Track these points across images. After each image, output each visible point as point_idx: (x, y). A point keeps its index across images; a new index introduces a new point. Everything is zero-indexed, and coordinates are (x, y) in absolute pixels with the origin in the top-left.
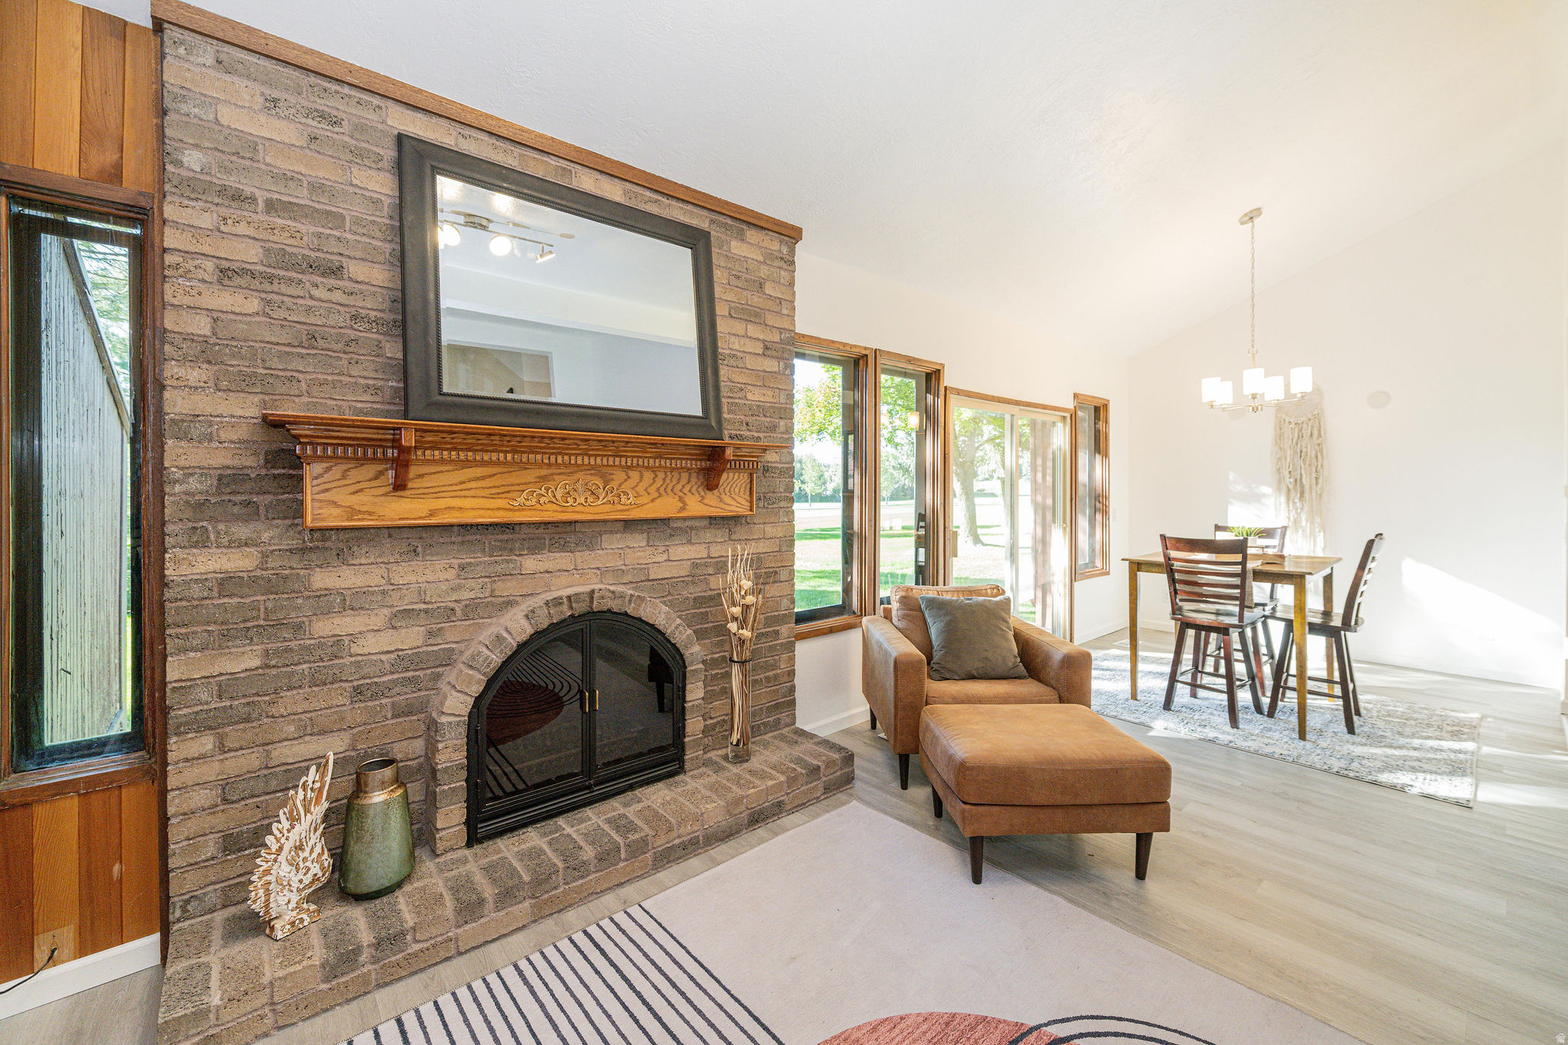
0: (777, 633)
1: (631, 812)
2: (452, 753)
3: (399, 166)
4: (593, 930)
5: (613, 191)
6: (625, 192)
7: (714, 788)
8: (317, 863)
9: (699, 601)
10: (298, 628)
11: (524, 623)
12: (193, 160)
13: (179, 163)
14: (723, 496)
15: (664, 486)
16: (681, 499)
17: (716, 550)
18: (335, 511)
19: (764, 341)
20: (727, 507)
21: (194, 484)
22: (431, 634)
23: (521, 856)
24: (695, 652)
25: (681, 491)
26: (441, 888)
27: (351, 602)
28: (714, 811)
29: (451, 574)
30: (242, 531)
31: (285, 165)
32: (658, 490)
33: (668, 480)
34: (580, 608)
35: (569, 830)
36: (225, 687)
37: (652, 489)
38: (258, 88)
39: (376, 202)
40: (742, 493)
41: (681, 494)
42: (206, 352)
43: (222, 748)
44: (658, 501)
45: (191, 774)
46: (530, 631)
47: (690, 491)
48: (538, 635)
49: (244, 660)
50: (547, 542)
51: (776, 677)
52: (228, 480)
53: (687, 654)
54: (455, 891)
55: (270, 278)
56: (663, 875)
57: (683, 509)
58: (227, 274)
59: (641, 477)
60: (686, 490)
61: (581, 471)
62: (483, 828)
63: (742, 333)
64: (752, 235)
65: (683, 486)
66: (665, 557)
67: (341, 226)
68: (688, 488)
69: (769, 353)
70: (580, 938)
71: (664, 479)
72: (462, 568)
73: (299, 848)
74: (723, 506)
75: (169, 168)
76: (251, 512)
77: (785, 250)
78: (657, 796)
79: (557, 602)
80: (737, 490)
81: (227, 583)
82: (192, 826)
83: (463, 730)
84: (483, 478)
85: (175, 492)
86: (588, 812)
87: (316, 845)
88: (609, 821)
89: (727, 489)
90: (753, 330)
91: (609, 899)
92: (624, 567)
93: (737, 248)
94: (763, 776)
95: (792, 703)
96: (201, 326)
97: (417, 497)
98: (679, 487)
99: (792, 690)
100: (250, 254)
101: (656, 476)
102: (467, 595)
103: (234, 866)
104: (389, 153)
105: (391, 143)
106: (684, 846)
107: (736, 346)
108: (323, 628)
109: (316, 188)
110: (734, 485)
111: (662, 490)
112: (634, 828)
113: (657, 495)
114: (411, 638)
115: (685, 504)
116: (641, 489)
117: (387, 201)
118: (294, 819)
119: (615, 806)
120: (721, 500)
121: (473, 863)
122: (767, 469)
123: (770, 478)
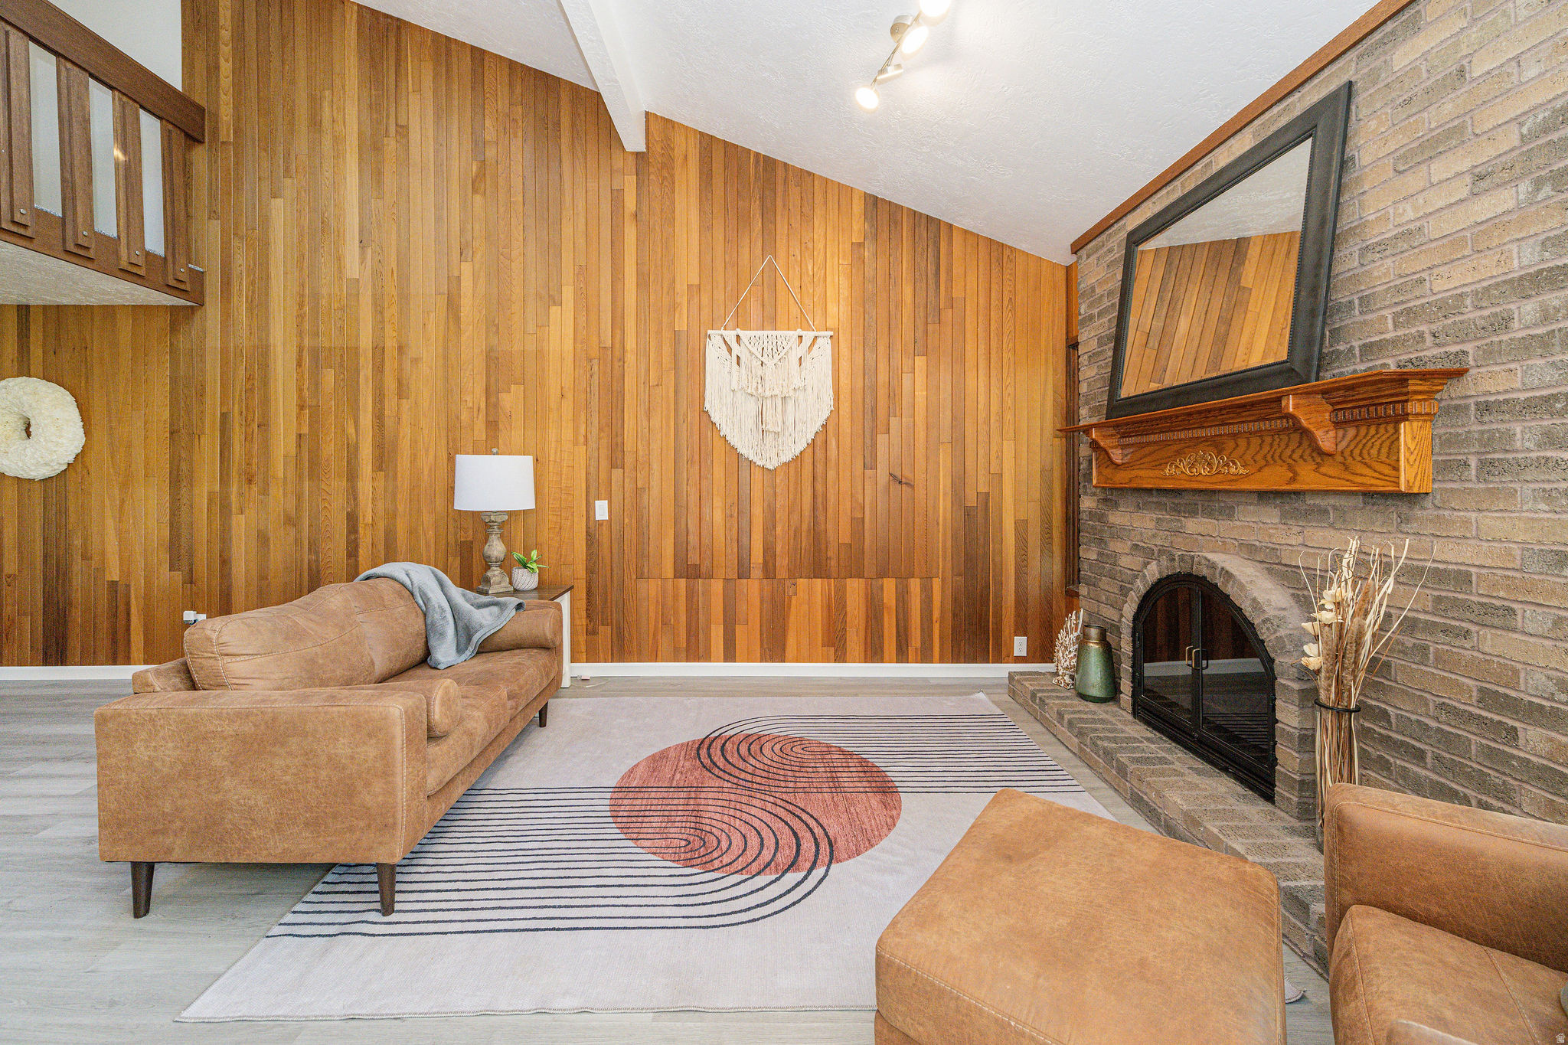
11: (1155, 568)
14: (1349, 462)
15: (1271, 453)
16: (1290, 468)
18: (1102, 478)
20: (1359, 479)
21: (1084, 465)
25: (1290, 457)
32: (1265, 457)
33: (1275, 444)
37: (1259, 458)
40: (1383, 457)
41: (1290, 461)
44: (1266, 470)
46: (1157, 576)
47: (1301, 457)
48: (1162, 581)
50: (1200, 508)
57: (1293, 480)
59: (1249, 444)
60: (1296, 456)
61: (1201, 442)
65: (1293, 451)
66: (1300, 540)
68: (1299, 452)
71: (1271, 445)
74: (1350, 477)
80: (1374, 452)
84: (1150, 454)
85: (1081, 468)
89: (1357, 452)
92: (1257, 543)
97: (1125, 469)
98: (1288, 452)
101: (1263, 441)
110: (1369, 444)
111: (1269, 458)
113: (1264, 463)
115: (1295, 474)
116: (1248, 457)
120: (1346, 468)
122: (1485, 408)
123: (1494, 424)
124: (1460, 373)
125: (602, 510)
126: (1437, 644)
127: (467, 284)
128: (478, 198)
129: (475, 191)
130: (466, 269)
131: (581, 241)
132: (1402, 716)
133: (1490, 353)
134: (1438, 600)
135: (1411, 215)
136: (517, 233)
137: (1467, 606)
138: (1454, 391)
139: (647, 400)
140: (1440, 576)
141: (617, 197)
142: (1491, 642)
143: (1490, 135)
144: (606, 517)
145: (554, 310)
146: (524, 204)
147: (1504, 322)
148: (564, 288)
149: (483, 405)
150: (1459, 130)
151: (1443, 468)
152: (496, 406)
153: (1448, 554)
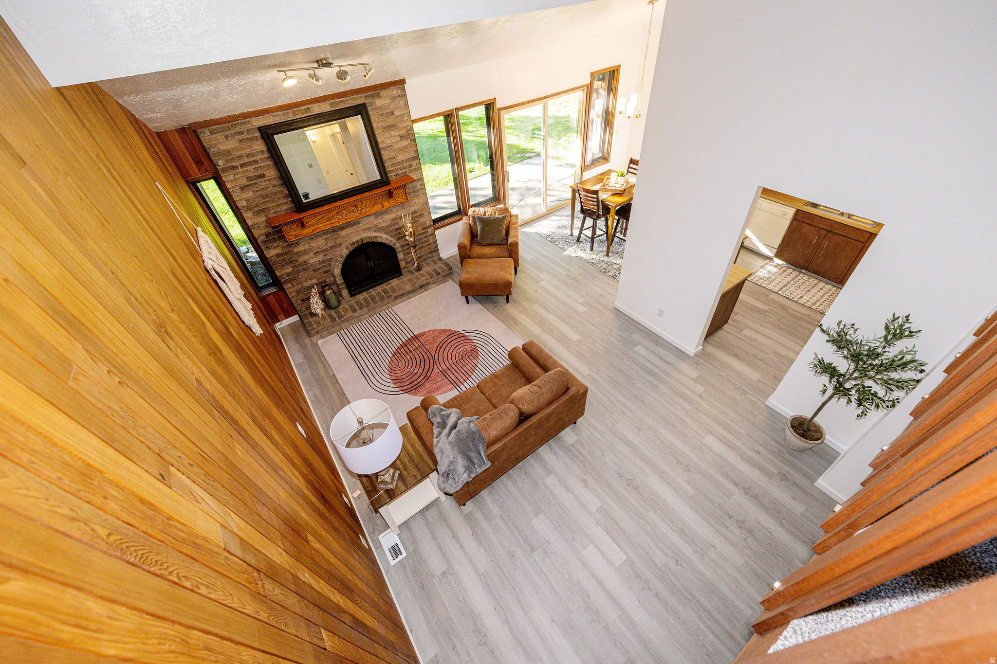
0: (427, 232)
1: (387, 288)
2: (340, 280)
3: (263, 137)
4: (381, 313)
5: (325, 107)
6: (331, 105)
7: (410, 280)
8: (321, 305)
9: (397, 229)
10: (296, 261)
11: (346, 250)
12: (221, 163)
13: (218, 166)
14: (396, 199)
15: (375, 203)
16: (381, 204)
17: (398, 214)
18: (292, 237)
19: (399, 135)
21: (262, 238)
22: (325, 255)
23: (363, 299)
24: (397, 246)
25: (381, 202)
26: (347, 307)
27: (305, 253)
28: (408, 287)
29: (324, 241)
30: (276, 245)
31: (238, 153)
32: (373, 204)
34: (359, 244)
35: (373, 293)
36: (288, 275)
37: (371, 204)
38: (221, 134)
39: (263, 151)
40: (403, 195)
42: (249, 209)
43: (293, 285)
44: (374, 208)
45: (290, 290)
46: (348, 252)
48: (350, 253)
49: (289, 269)
51: (429, 244)
52: (268, 235)
53: (395, 247)
54: (350, 307)
55: (251, 185)
56: (397, 301)
57: (383, 207)
58: (242, 188)
59: (367, 202)
60: (383, 202)
61: (348, 207)
62: (353, 293)
63: (390, 135)
64: (383, 93)
65: (381, 200)
66: (382, 220)
67: (258, 163)
68: (383, 200)
69: (402, 138)
70: (378, 315)
71: (374, 200)
72: (326, 239)
73: (317, 302)
74: (397, 201)
75: (218, 168)
76: (275, 240)
77: (400, 92)
78: (394, 282)
79: (353, 244)
80: (401, 195)
81: (278, 255)
82: (294, 299)
83: (340, 276)
84: (322, 218)
85: (259, 240)
86: (378, 287)
87: (320, 301)
88: (382, 290)
89: (397, 196)
90: (393, 133)
91: (385, 307)
92: (370, 227)
93: (379, 102)
94: (423, 276)
95: (437, 250)
96: (244, 203)
97: (309, 227)
99: (437, 246)
100: (245, 182)
101: (371, 200)
102: (330, 245)
103: (306, 304)
104: (258, 134)
105: (257, 131)
106: (401, 295)
107: (389, 142)
108: (301, 260)
109: (248, 156)
110: (399, 193)
112: (388, 292)
113: (373, 206)
114: (321, 257)
115: (384, 205)
116: (367, 205)
117: (265, 150)
118: (314, 298)
119: (384, 286)
121: (353, 301)
133: (410, 171)
147: (411, 165)
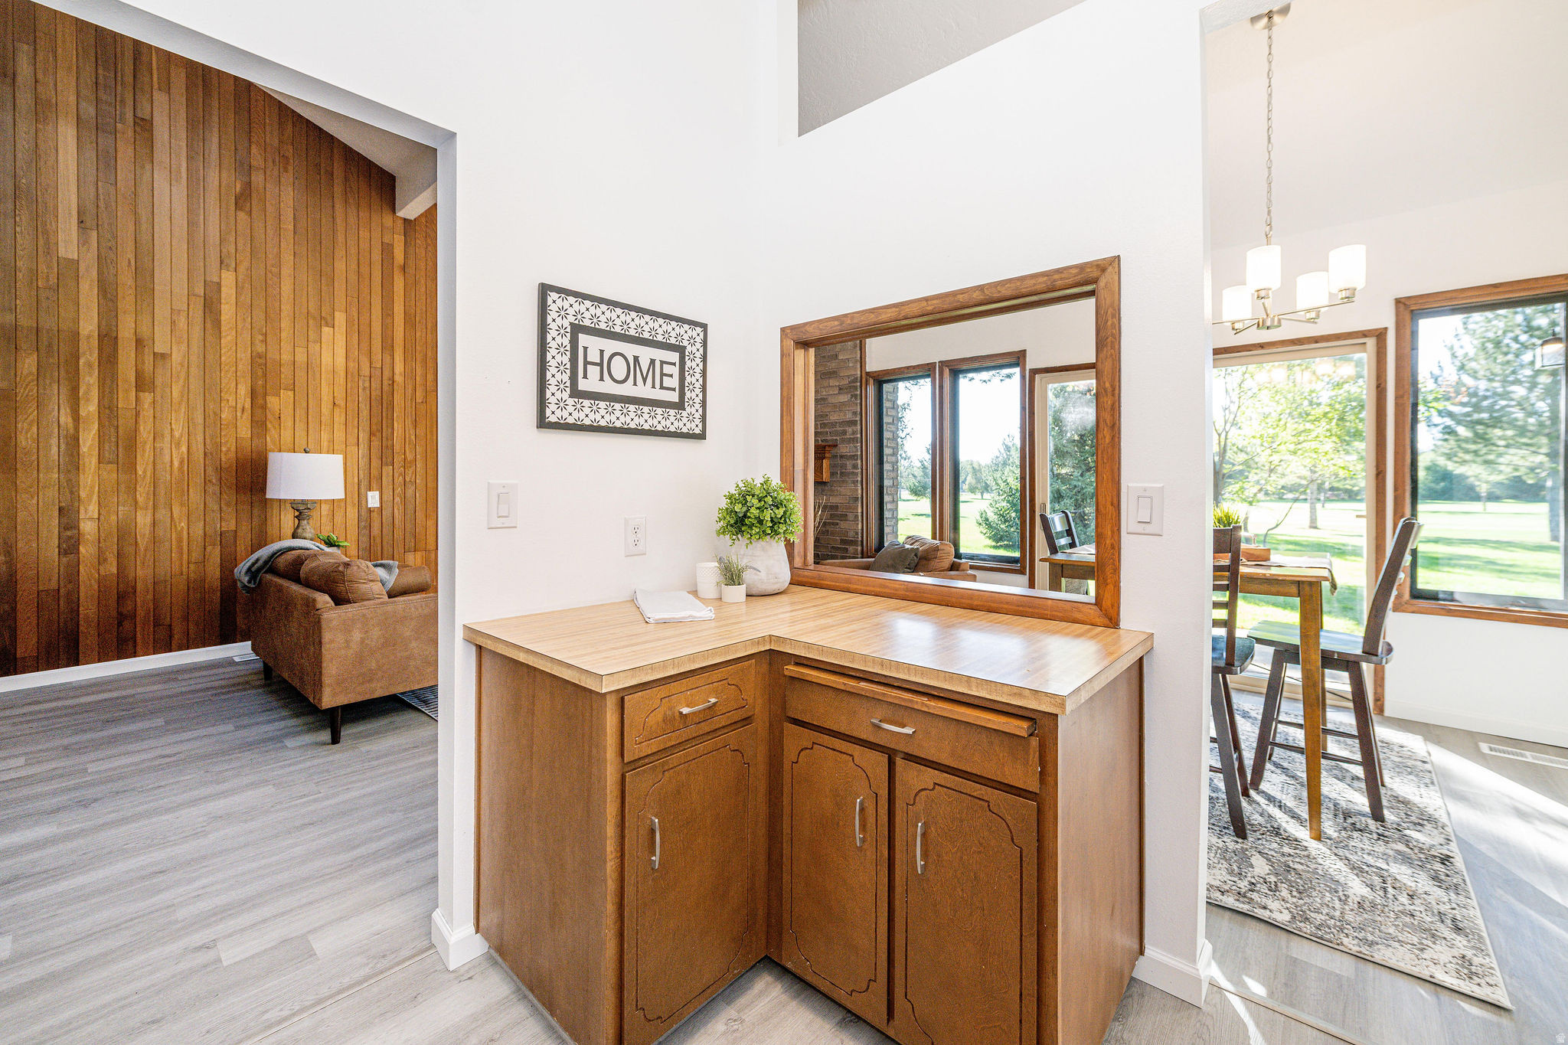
19: (839, 386)
63: (827, 384)
90: (832, 382)
122: (842, 457)
123: (844, 461)
124: (836, 446)
125: (373, 499)
126: (830, 529)
127: (228, 291)
128: (241, 215)
129: (238, 206)
130: (228, 279)
131: (353, 278)
132: (816, 556)
133: (843, 441)
134: (831, 515)
135: (824, 393)
136: (288, 258)
137: (837, 515)
138: (834, 451)
139: (414, 413)
140: (832, 507)
141: (387, 250)
142: (843, 525)
143: (842, 378)
144: (378, 505)
145: (326, 330)
146: (295, 233)
147: (845, 433)
148: (337, 314)
149: (248, 405)
150: (835, 372)
151: (832, 474)
152: (264, 407)
153: (834, 500)
